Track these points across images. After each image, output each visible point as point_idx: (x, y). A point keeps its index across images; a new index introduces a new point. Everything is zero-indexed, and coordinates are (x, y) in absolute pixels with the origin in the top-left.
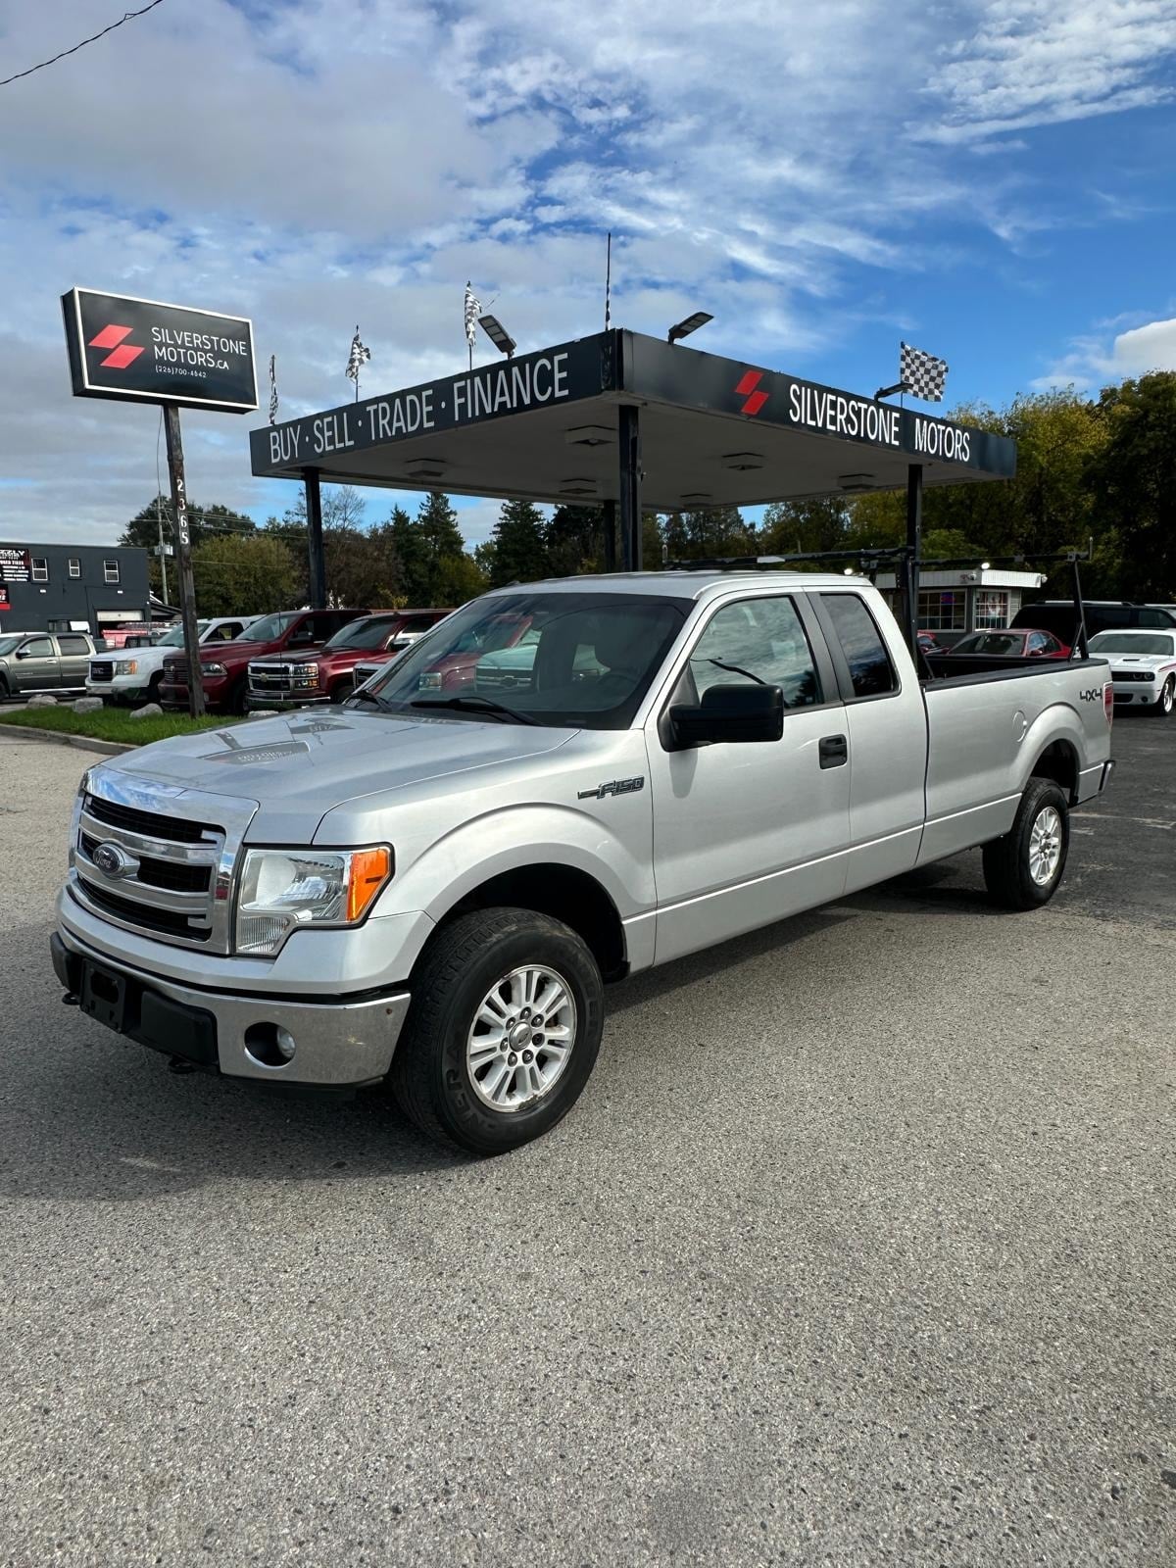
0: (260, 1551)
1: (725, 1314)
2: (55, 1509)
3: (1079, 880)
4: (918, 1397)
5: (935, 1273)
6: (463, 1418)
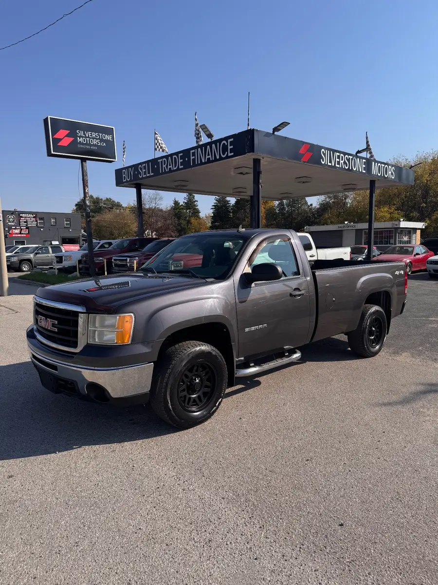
1: (252, 517)
4: (325, 555)
5: (340, 504)
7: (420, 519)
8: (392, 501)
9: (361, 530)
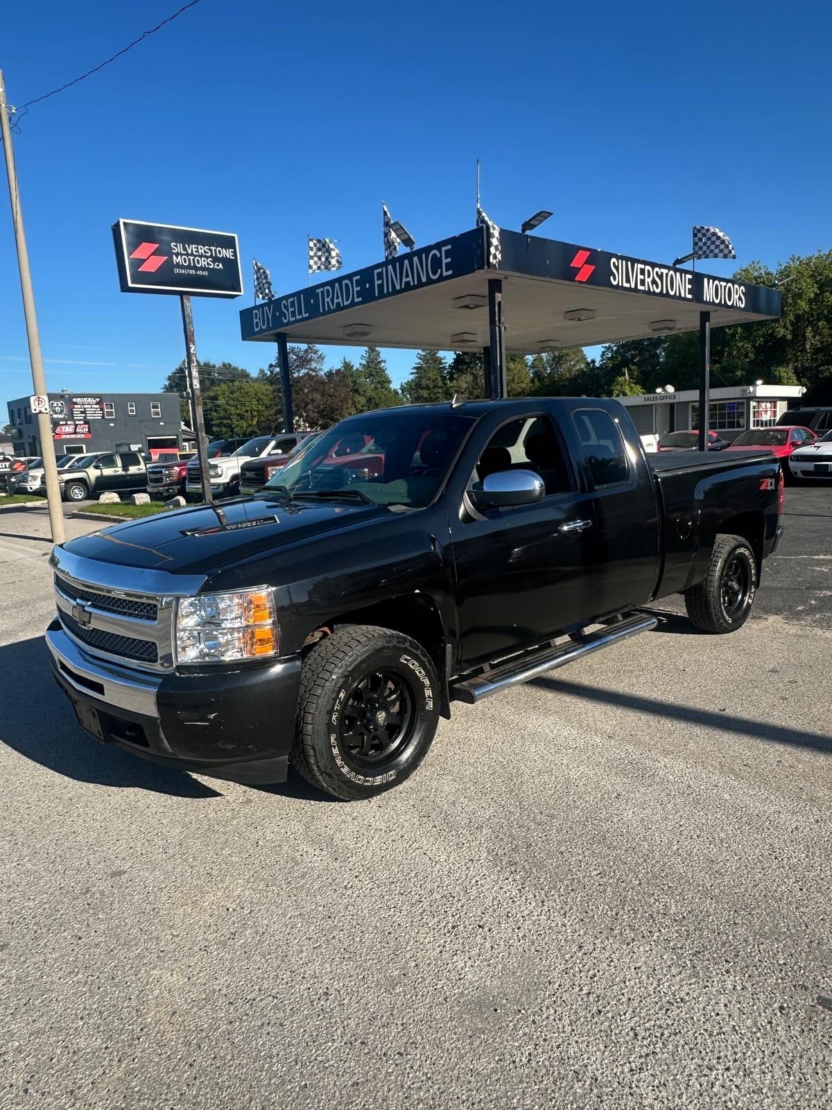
0: (204, 1026)
2: (80, 996)
3: (813, 602)
6: (342, 950)
7: (811, 886)
8: (760, 858)
9: (709, 905)
